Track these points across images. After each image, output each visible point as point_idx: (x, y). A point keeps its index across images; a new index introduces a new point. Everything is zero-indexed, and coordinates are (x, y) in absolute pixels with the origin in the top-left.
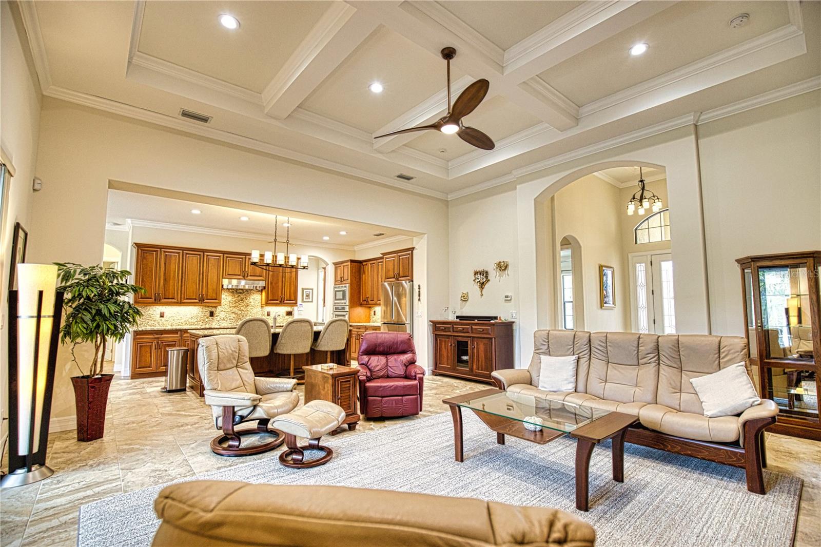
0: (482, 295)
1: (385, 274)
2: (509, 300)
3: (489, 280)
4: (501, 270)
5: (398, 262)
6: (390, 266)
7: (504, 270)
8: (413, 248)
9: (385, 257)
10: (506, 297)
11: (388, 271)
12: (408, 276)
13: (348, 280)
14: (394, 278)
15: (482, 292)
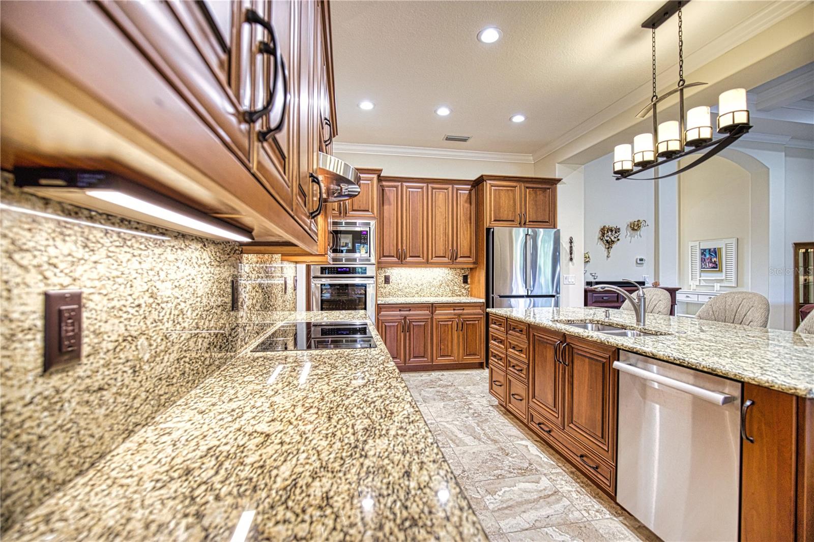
0: (608, 257)
1: (493, 212)
2: (642, 264)
3: (618, 240)
4: (633, 229)
5: (523, 196)
6: (505, 201)
7: (636, 230)
8: (559, 180)
9: (488, 182)
10: (641, 260)
11: (498, 207)
12: (547, 222)
13: (368, 211)
14: (513, 221)
15: (609, 253)
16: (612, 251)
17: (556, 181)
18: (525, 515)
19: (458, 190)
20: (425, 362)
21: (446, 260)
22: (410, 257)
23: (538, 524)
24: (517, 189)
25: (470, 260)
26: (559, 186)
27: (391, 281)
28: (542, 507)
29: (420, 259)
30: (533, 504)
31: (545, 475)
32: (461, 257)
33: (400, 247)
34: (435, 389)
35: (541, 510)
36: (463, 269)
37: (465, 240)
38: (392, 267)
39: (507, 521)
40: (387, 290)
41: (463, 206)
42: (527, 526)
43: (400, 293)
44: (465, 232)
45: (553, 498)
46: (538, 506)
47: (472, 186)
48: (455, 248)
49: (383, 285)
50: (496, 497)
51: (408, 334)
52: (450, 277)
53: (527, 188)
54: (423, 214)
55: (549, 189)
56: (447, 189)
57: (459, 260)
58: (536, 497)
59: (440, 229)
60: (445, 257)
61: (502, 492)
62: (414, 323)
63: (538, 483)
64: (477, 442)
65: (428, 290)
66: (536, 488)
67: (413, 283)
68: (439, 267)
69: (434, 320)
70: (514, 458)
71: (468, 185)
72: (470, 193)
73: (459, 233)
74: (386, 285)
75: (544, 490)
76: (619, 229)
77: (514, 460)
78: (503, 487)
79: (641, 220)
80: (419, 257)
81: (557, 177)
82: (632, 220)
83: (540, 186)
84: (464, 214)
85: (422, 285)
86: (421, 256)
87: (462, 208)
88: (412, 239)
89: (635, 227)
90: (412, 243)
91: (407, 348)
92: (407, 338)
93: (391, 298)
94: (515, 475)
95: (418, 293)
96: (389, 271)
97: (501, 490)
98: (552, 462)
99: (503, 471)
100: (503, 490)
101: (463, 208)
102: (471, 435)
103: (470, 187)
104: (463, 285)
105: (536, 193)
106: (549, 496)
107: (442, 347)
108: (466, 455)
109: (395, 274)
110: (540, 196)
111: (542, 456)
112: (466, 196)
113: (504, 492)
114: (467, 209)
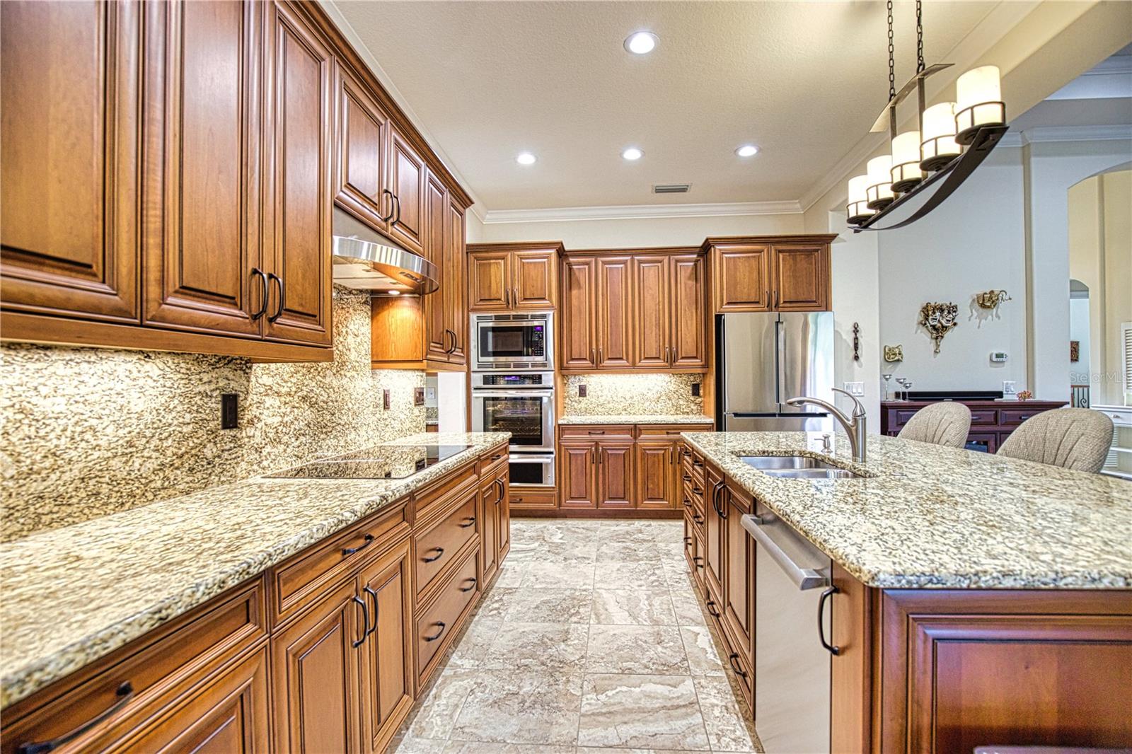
0: (936, 352)
1: (725, 291)
2: (1003, 362)
3: (955, 324)
4: (983, 306)
5: (773, 264)
6: (745, 274)
7: (989, 307)
8: (834, 237)
9: (718, 247)
10: (997, 356)
11: (733, 283)
12: (815, 302)
13: (544, 299)
14: (758, 303)
15: (938, 346)
16: (943, 343)
17: (829, 239)
18: (624, 728)
19: (677, 261)
20: (625, 505)
21: (660, 363)
22: (609, 359)
23: (632, 743)
24: (765, 255)
25: (697, 362)
26: (834, 246)
27: (587, 392)
28: (656, 720)
29: (624, 362)
30: (646, 715)
31: (694, 678)
32: (683, 358)
33: (594, 346)
34: (624, 545)
35: (651, 725)
36: (691, 374)
37: (690, 331)
38: (588, 373)
39: (591, 731)
40: (583, 405)
41: (685, 284)
42: (616, 742)
43: (600, 410)
44: (689, 322)
45: (684, 710)
46: (651, 718)
47: (699, 256)
48: (674, 345)
49: (577, 398)
50: (602, 697)
51: (601, 466)
52: (672, 387)
53: (780, 251)
54: (626, 299)
55: (817, 251)
56: (660, 262)
57: (680, 362)
58: (657, 705)
59: (651, 319)
60: (659, 358)
61: (614, 692)
62: (609, 452)
63: (675, 687)
64: (629, 620)
65: (640, 405)
66: (667, 693)
67: (619, 395)
68: (657, 373)
69: (638, 448)
70: (666, 648)
71: (692, 253)
72: (696, 265)
73: (679, 323)
74: (581, 398)
75: (678, 697)
76: (956, 307)
77: (664, 651)
78: (620, 686)
79: (997, 290)
80: (621, 359)
81: (830, 232)
82: (981, 292)
83: (801, 248)
84: (686, 295)
85: (632, 398)
86: (625, 358)
87: (683, 289)
88: (611, 334)
89: (987, 302)
90: (611, 340)
91: (601, 485)
92: (601, 471)
93: (588, 416)
94: (650, 671)
95: (625, 410)
96: (584, 379)
97: (616, 688)
98: (719, 662)
99: (637, 665)
100: (619, 689)
101: (686, 288)
102: (628, 611)
103: (695, 256)
104: (692, 398)
105: (794, 259)
106: (678, 707)
107: (651, 486)
108: (601, 636)
109: (593, 383)
110: (802, 263)
111: (709, 650)
112: (689, 271)
113: (617, 693)
114: (691, 288)
